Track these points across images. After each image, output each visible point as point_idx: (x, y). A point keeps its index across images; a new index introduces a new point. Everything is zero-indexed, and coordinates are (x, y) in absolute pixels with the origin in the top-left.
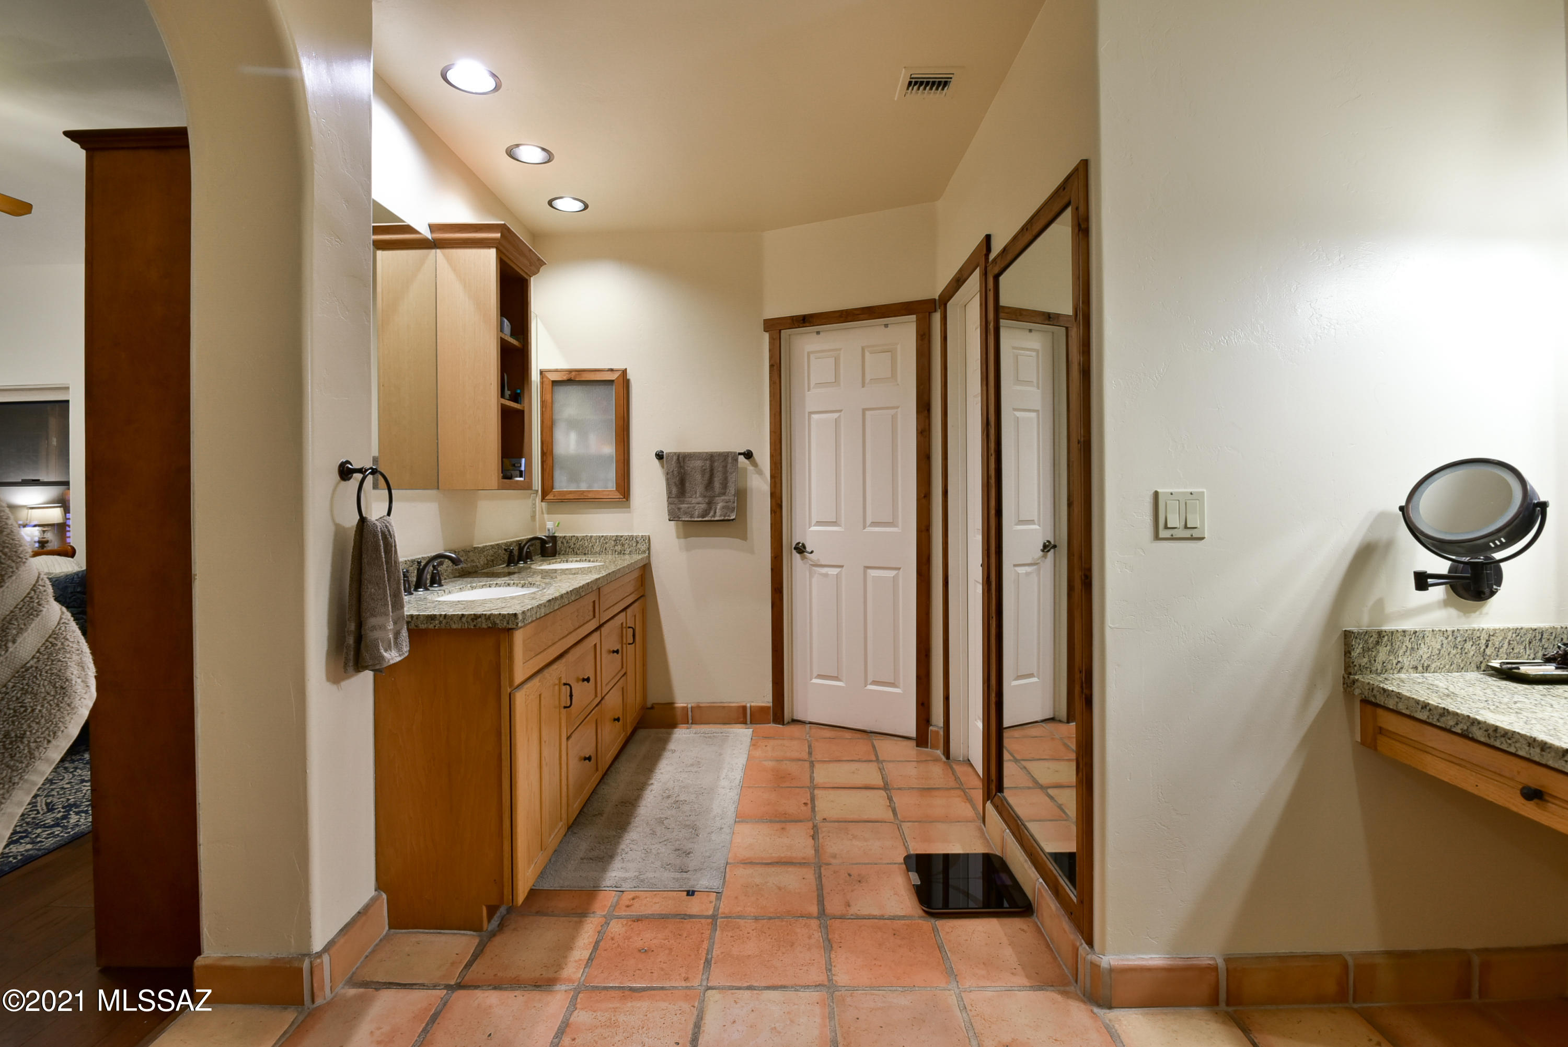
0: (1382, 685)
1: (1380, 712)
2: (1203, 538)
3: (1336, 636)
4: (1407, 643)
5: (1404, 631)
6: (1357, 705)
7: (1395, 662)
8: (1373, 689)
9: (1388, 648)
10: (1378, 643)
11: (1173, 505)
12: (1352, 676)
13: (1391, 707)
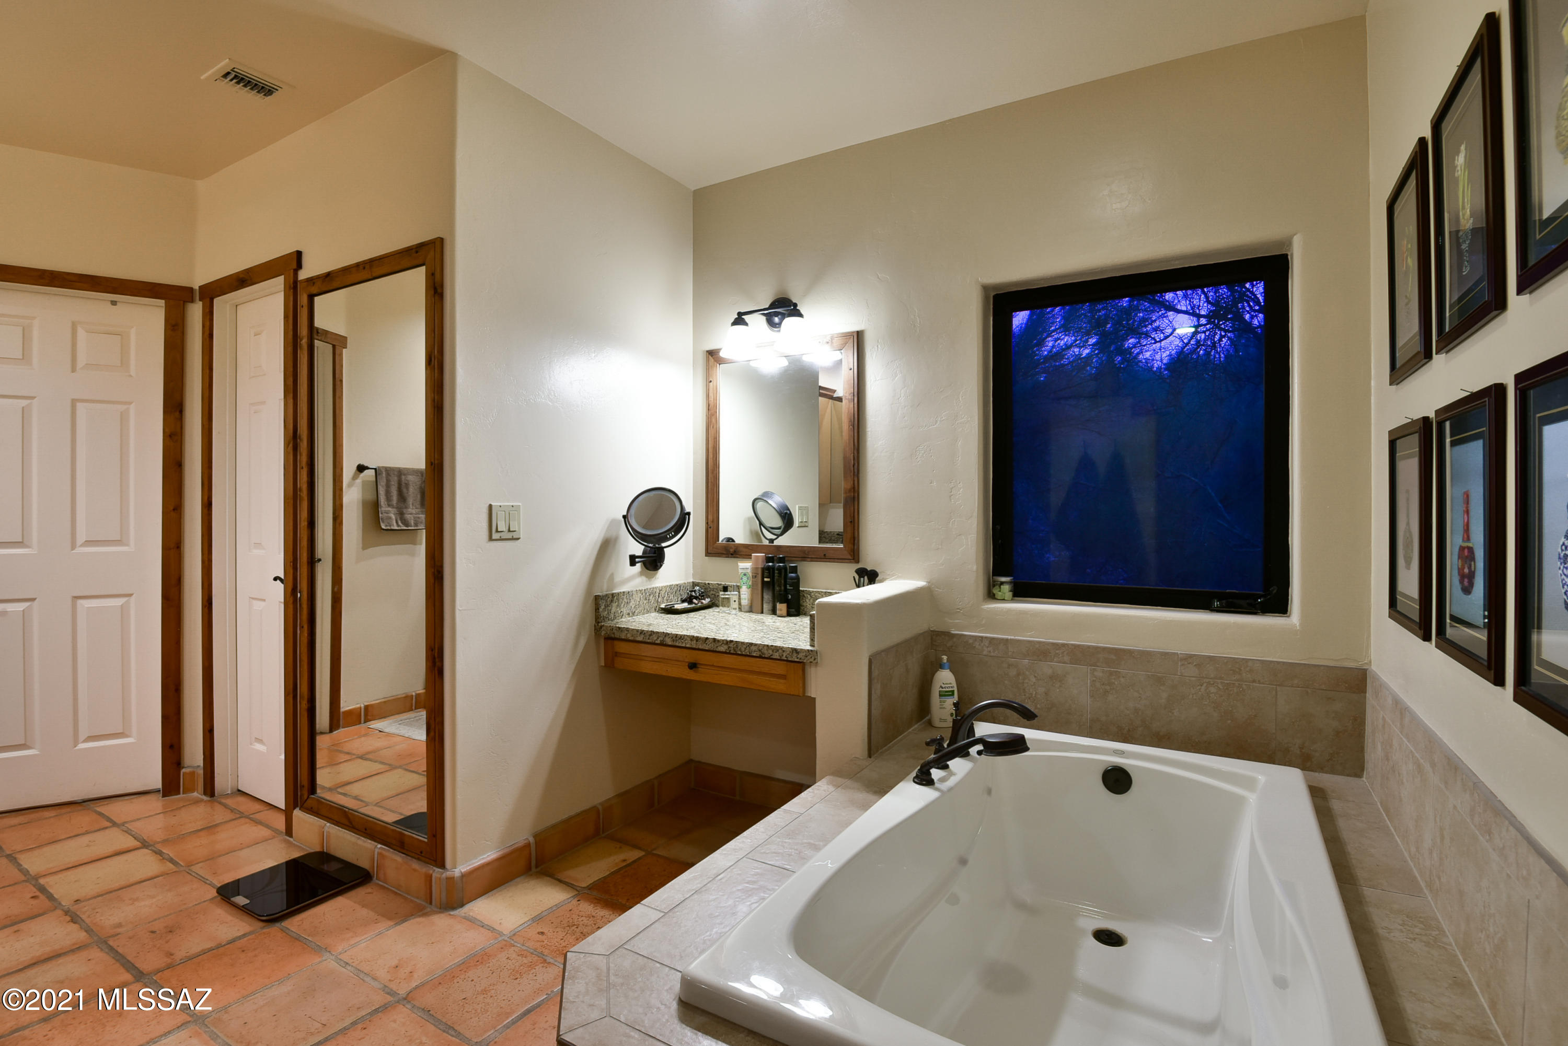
0: (617, 626)
1: (616, 642)
2: (518, 539)
3: (592, 598)
4: (625, 600)
5: (624, 592)
6: (602, 642)
7: (620, 612)
8: (613, 629)
9: (617, 603)
10: (612, 601)
11: (501, 515)
12: (600, 624)
13: (623, 638)
